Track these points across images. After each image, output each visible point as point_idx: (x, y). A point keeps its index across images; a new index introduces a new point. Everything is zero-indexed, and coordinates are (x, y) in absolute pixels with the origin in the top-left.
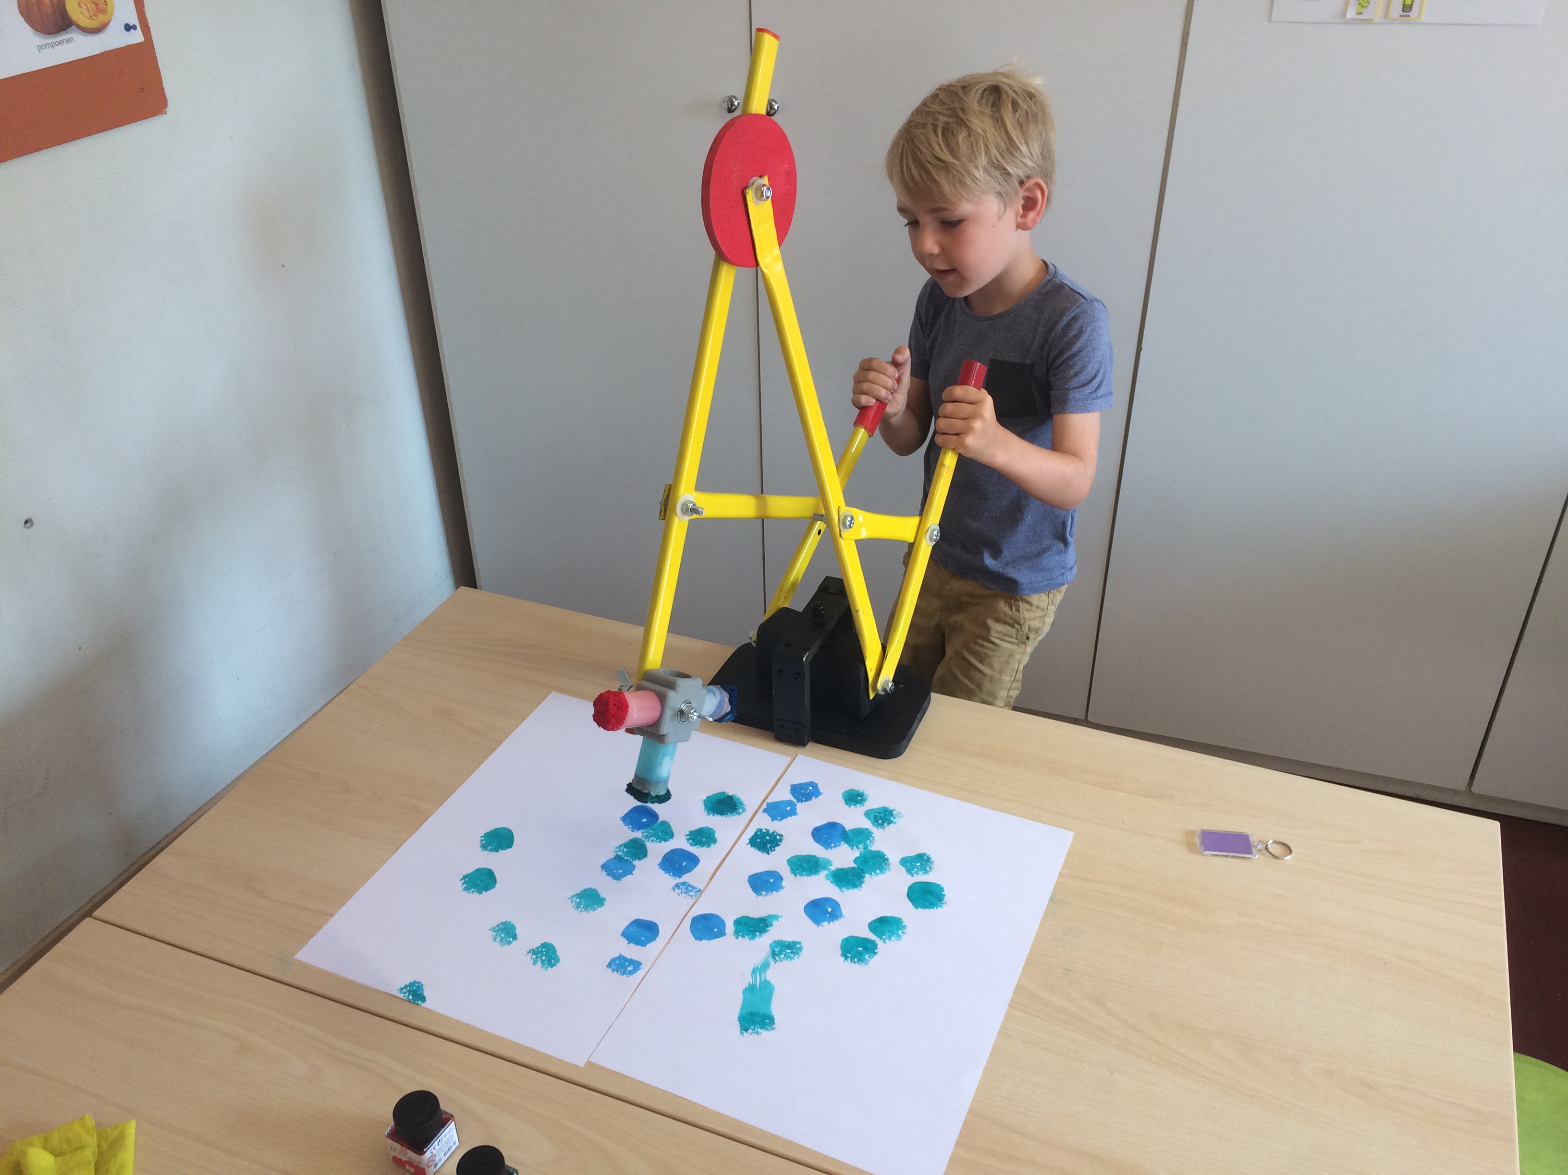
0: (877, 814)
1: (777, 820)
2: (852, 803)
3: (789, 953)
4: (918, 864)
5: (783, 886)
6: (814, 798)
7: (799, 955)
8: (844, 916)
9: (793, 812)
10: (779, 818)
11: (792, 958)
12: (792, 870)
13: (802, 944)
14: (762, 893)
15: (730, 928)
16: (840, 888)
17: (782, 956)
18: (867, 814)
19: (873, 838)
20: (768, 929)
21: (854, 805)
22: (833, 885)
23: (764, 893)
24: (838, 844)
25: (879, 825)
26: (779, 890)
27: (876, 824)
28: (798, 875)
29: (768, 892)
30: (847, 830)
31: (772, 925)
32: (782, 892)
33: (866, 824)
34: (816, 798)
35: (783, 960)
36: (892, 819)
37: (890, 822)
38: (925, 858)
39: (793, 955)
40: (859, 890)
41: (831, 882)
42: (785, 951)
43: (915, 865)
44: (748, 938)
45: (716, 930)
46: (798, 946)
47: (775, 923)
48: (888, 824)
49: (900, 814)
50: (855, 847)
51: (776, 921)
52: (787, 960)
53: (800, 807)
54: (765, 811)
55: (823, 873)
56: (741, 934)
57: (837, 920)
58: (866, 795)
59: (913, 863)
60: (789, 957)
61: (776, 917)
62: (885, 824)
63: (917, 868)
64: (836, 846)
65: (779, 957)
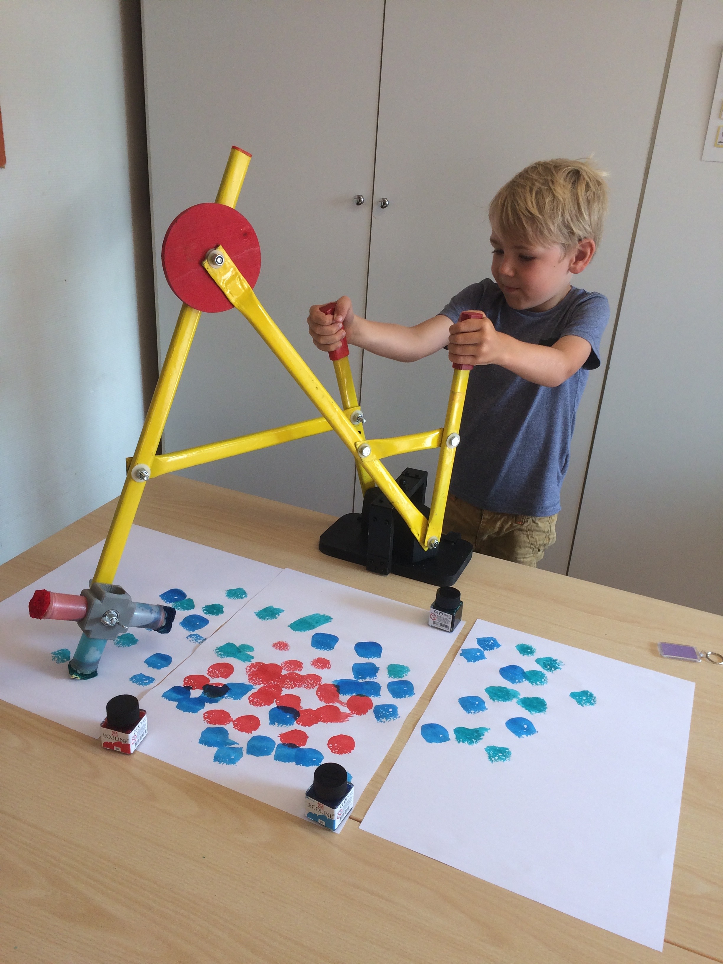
0: (545, 662)
1: (471, 661)
2: (525, 653)
3: (501, 756)
4: (585, 698)
5: (487, 708)
6: (495, 648)
7: (509, 758)
8: (538, 732)
9: (482, 657)
10: (473, 660)
11: (504, 760)
12: (490, 696)
13: (509, 750)
14: (471, 711)
15: (452, 735)
16: (529, 711)
17: (496, 758)
18: (538, 661)
19: (546, 678)
20: (481, 737)
21: (527, 655)
22: (524, 709)
23: (473, 711)
24: (521, 680)
25: (549, 669)
26: (484, 710)
27: (546, 668)
28: (496, 700)
29: (475, 711)
30: (525, 671)
31: (484, 735)
32: (486, 712)
33: (538, 668)
34: (497, 648)
35: (498, 761)
36: (557, 666)
37: (556, 668)
38: (589, 694)
39: (504, 758)
40: (544, 714)
41: (522, 707)
42: (498, 754)
43: (582, 699)
44: (468, 743)
45: (441, 736)
46: (507, 751)
47: (486, 733)
48: (555, 669)
49: (562, 663)
50: (534, 683)
51: (486, 732)
52: (501, 761)
53: (486, 653)
54: (461, 655)
55: (515, 700)
56: (461, 740)
57: (533, 734)
58: (533, 649)
59: (581, 697)
60: (502, 759)
61: (486, 729)
62: (553, 669)
63: (584, 701)
64: (519, 682)
65: (494, 758)
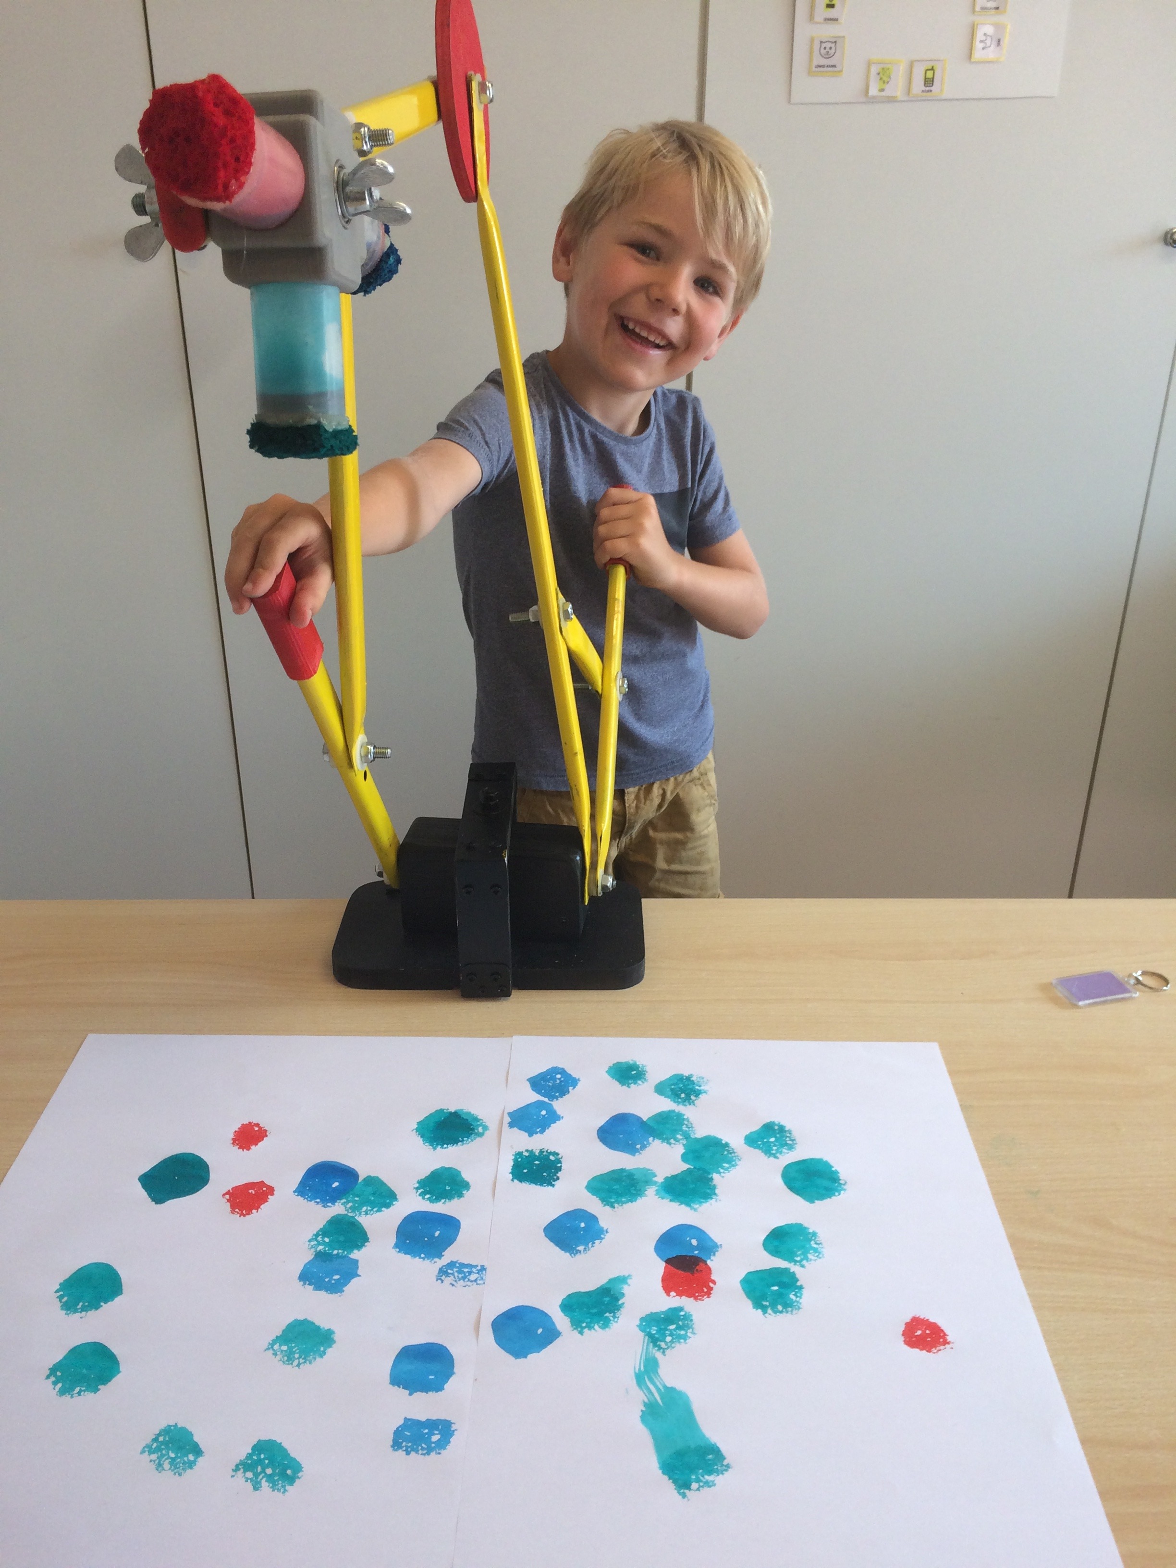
0: (671, 1088)
3: (675, 1330)
4: (773, 1140)
5: (605, 1229)
6: (571, 1088)
7: (693, 1329)
10: (539, 1130)
11: (685, 1338)
12: (603, 1200)
13: (686, 1309)
14: (578, 1248)
15: (561, 1321)
16: (688, 1205)
17: (669, 1339)
18: (660, 1089)
19: (688, 1121)
20: (620, 1302)
21: (635, 1084)
22: (675, 1205)
23: (581, 1248)
24: (645, 1143)
25: (685, 1102)
27: (680, 1100)
29: (586, 1244)
30: (645, 1119)
31: (624, 1294)
32: (608, 1237)
33: (666, 1104)
34: (574, 1088)
39: (683, 1332)
40: (716, 1201)
41: (671, 1201)
42: (668, 1330)
43: (769, 1142)
44: (599, 1327)
45: (540, 1331)
46: (682, 1313)
47: (626, 1289)
48: (695, 1098)
50: (672, 1141)
51: (626, 1286)
52: (679, 1342)
53: (558, 1105)
54: (510, 1127)
55: (651, 1191)
56: (584, 1325)
57: (714, 1255)
58: (641, 1066)
59: (765, 1140)
60: (679, 1337)
61: (623, 1280)
62: (692, 1098)
63: (775, 1146)
64: (644, 1147)
65: (664, 1341)
